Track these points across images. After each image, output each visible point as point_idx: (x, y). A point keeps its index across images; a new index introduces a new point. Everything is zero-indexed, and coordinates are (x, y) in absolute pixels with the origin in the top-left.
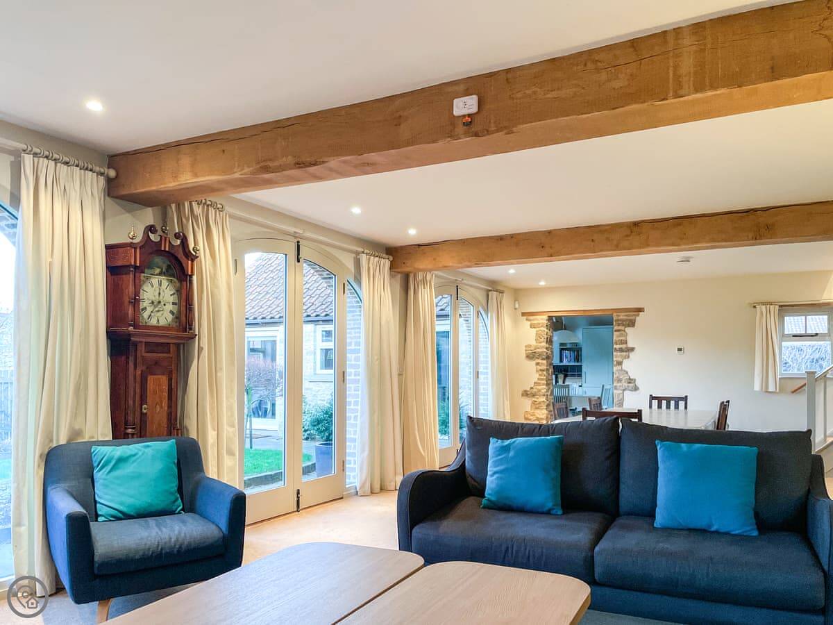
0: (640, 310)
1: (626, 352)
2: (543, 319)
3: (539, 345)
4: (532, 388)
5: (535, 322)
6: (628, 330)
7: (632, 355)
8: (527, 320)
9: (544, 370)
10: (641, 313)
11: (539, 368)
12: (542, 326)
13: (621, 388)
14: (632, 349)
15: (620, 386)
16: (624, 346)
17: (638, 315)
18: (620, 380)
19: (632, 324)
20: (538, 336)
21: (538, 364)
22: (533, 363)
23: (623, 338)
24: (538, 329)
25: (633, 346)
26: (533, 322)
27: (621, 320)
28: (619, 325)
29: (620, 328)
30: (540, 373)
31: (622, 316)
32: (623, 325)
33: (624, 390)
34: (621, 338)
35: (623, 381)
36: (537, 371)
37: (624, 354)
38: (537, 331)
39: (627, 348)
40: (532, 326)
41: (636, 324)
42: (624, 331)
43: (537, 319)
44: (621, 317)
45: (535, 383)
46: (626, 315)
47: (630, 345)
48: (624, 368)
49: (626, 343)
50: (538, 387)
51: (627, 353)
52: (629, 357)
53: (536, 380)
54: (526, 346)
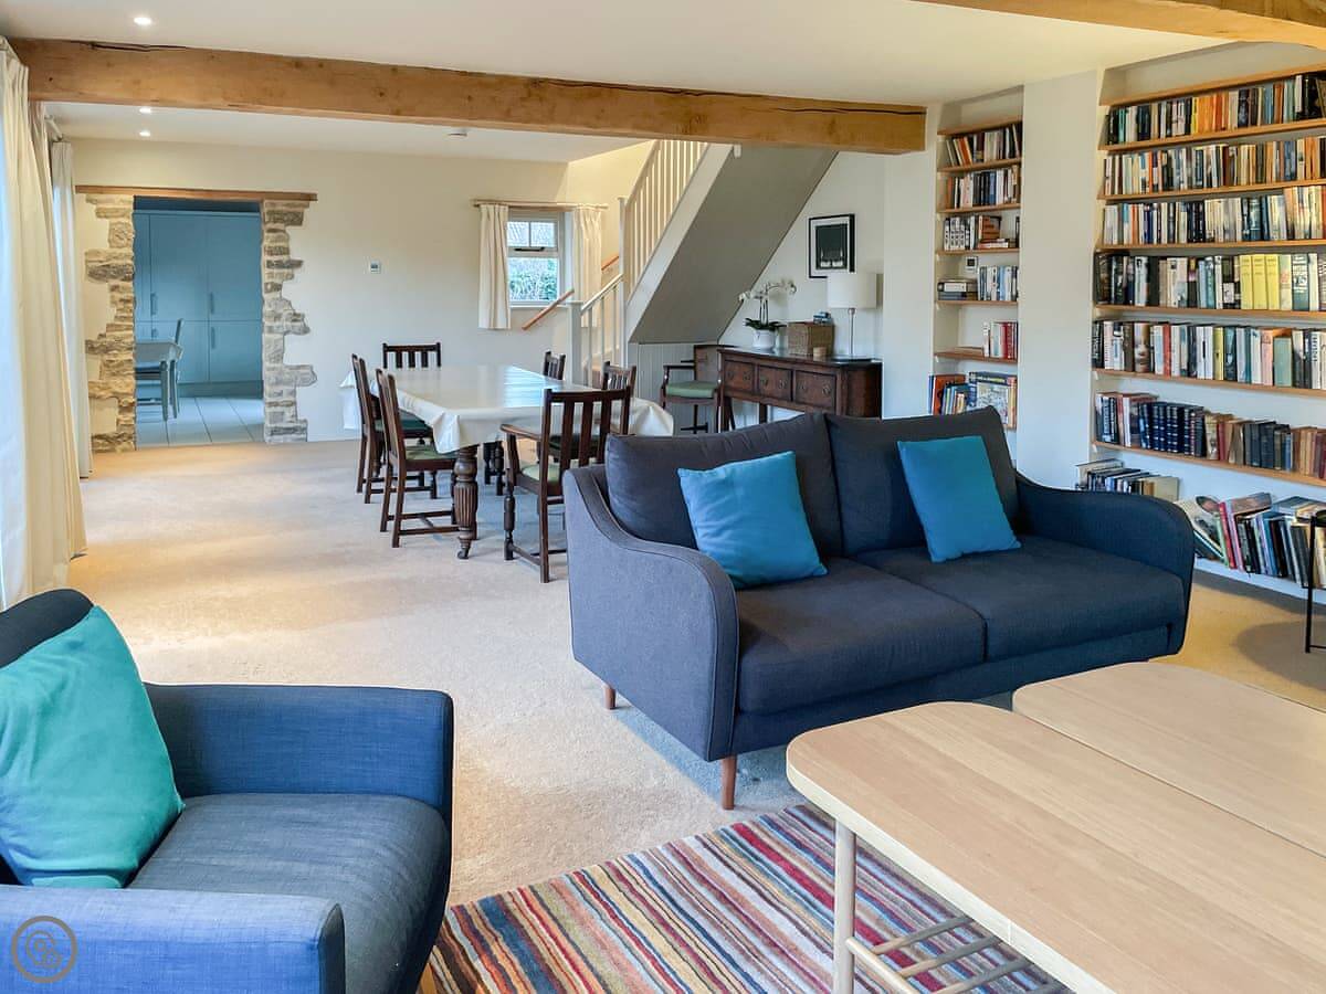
0: (310, 197)
1: (288, 267)
2: (125, 202)
3: (119, 251)
4: (101, 336)
5: (110, 206)
6: (290, 230)
7: (297, 272)
8: (89, 201)
9: (128, 301)
10: (311, 203)
11: (118, 296)
12: (123, 216)
13: (281, 331)
14: (299, 264)
15: (278, 327)
16: (284, 258)
17: (308, 206)
18: (277, 317)
19: (297, 220)
20: (115, 235)
21: (114, 288)
22: (105, 287)
23: (282, 244)
24: (114, 220)
25: (299, 259)
26: (101, 206)
27: (278, 213)
28: (275, 222)
29: (279, 226)
30: (121, 306)
31: (281, 206)
32: (283, 221)
33: (285, 333)
34: (278, 244)
35: (284, 318)
36: (114, 303)
37: (286, 271)
38: (111, 224)
39: (289, 261)
40: (99, 214)
41: (304, 223)
42: (284, 231)
43: (111, 201)
44: (279, 208)
45: (108, 326)
46: (288, 205)
47: (294, 256)
48: (284, 296)
49: (286, 251)
50: (118, 334)
51: (290, 271)
52: (293, 277)
53: (111, 320)
54: (86, 254)
